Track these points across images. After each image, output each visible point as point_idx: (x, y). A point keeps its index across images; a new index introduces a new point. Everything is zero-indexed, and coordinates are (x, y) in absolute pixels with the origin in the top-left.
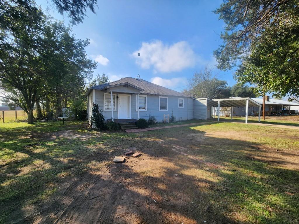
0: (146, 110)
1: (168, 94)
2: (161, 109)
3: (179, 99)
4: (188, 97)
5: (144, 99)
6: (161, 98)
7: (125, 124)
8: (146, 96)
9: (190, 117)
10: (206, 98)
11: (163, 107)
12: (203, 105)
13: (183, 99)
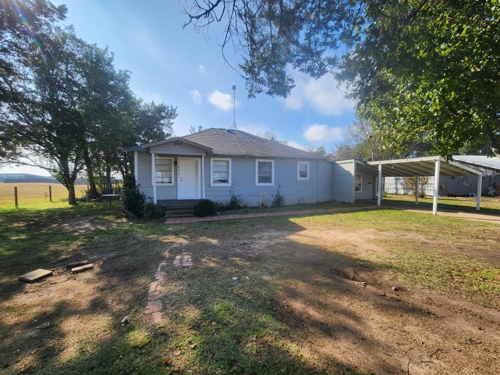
0: (230, 184)
1: (275, 155)
2: (259, 182)
3: (299, 162)
4: (318, 159)
5: (225, 164)
6: (259, 163)
7: (176, 209)
8: (230, 160)
9: (323, 198)
10: (353, 161)
11: (265, 179)
12: (348, 173)
13: (308, 163)
